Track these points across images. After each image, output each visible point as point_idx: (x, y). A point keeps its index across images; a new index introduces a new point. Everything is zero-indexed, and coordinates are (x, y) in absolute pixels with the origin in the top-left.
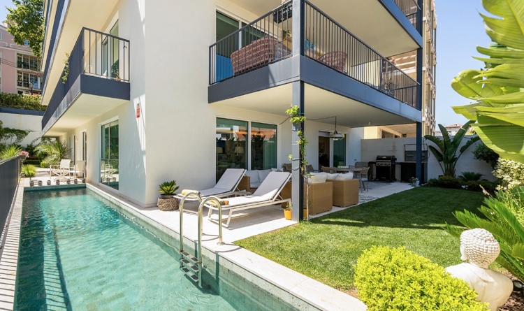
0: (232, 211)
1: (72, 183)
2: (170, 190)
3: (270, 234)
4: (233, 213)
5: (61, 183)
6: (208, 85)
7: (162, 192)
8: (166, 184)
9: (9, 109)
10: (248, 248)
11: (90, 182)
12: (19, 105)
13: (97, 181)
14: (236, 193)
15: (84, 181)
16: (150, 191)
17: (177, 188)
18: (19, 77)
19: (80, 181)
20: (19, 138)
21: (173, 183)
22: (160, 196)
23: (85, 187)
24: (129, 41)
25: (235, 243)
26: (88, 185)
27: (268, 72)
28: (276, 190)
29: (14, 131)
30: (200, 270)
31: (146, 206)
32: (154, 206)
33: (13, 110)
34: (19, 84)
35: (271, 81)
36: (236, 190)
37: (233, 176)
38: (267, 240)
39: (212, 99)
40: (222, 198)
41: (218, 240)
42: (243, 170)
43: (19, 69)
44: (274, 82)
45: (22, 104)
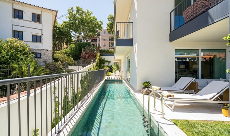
0: (175, 101)
1: (118, 79)
2: (147, 85)
3: (203, 122)
4: (177, 102)
5: (115, 79)
6: (169, 33)
7: (144, 86)
8: (145, 83)
9: (107, 54)
10: (180, 126)
11: (124, 79)
12: (109, 53)
13: (125, 79)
14: (186, 92)
15: (122, 79)
16: (139, 85)
17: (150, 85)
18: (110, 44)
19: (121, 78)
20: (109, 63)
21: (149, 82)
22: (143, 88)
23: (122, 81)
24: (132, 22)
25: (172, 121)
26: (123, 80)
27: (208, 15)
28: (215, 94)
29: (107, 61)
30: (149, 128)
31: (137, 91)
32: (140, 92)
33: (108, 55)
34: (110, 47)
35: (210, 20)
36: (186, 89)
37: (186, 81)
38: (197, 125)
39: (171, 40)
40: (170, 93)
41: (161, 116)
42: (192, 78)
43: (110, 42)
44: (212, 20)
45: (110, 53)
